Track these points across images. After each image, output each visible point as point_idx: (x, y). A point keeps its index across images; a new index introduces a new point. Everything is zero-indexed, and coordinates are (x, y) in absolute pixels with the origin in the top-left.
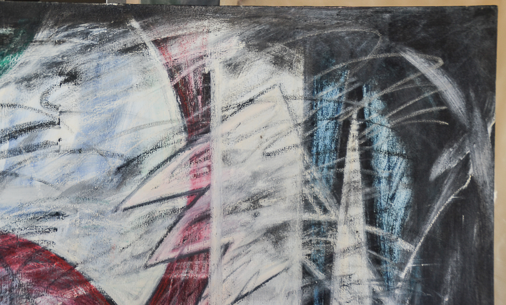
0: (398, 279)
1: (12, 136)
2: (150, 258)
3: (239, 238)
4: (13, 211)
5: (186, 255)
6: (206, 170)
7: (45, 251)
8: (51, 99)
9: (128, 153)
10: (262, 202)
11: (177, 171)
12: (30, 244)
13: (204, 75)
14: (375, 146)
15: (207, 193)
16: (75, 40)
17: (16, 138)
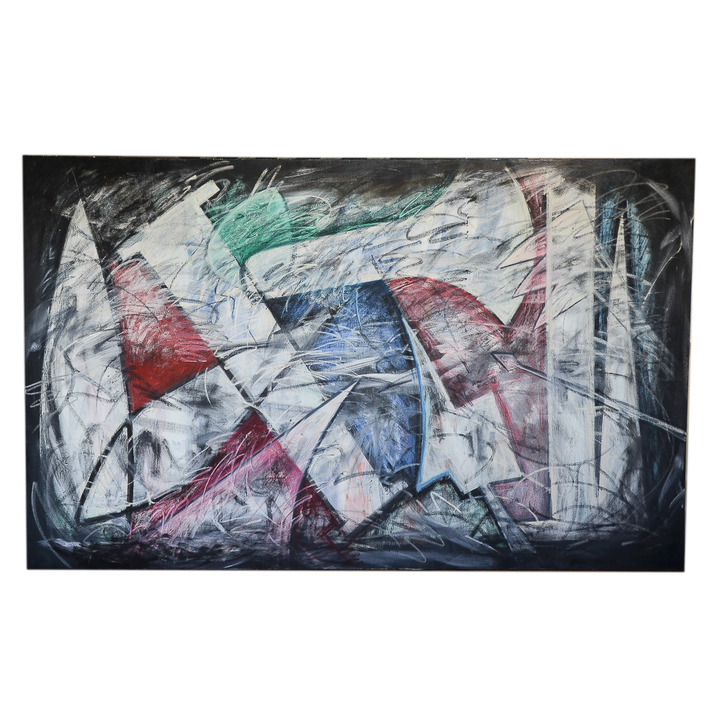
0: (643, 300)
1: (444, 230)
2: (515, 293)
3: (561, 282)
4: (444, 270)
5: (533, 292)
6: (544, 246)
7: (460, 290)
8: (463, 210)
9: (503, 239)
10: (573, 263)
11: (529, 247)
12: (453, 287)
13: (543, 196)
14: (632, 232)
15: (544, 259)
16: (476, 179)
17: (445, 231)
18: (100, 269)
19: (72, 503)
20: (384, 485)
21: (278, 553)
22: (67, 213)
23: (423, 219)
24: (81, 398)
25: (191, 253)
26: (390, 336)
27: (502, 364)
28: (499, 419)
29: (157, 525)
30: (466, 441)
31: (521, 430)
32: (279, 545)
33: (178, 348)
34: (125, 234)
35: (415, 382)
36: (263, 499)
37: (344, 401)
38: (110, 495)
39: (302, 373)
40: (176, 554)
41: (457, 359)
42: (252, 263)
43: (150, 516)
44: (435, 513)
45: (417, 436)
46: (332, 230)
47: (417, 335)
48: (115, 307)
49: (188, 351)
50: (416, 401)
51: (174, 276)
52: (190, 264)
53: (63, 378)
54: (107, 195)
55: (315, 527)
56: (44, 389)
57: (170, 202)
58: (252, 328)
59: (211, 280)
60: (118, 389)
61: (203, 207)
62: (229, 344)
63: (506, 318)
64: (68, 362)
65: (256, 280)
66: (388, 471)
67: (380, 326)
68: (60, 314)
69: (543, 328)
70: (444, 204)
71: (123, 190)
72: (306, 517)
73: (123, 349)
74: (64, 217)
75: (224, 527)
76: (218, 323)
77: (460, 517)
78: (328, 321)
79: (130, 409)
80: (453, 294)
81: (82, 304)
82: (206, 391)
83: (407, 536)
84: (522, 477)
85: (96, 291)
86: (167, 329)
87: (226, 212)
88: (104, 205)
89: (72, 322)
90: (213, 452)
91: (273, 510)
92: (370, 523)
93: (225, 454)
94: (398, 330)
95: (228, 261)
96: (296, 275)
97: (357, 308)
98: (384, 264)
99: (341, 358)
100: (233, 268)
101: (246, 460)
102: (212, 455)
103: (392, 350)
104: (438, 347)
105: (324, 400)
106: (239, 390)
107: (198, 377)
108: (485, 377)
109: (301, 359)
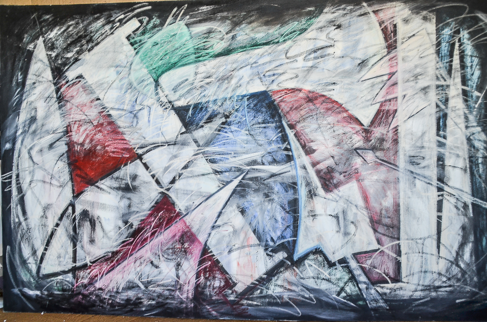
0: (474, 108)
1: (315, 52)
2: (373, 101)
3: (410, 92)
4: (316, 82)
5: (388, 100)
6: (395, 64)
7: (329, 98)
8: (330, 36)
9: (363, 58)
10: (419, 77)
11: (383, 65)
12: (323, 96)
13: (394, 24)
14: (466, 53)
15: (396, 74)
16: (340, 11)
18: (53, 88)
19: (34, 262)
20: (268, 255)
21: (184, 305)
22: (31, 47)
23: (299, 43)
24: (40, 184)
25: (119, 73)
26: (273, 135)
27: (363, 158)
28: (361, 203)
29: (94, 281)
30: (334, 220)
31: (378, 211)
32: (185, 300)
33: (108, 146)
34: (72, 60)
35: (293, 173)
36: (172, 264)
37: (236, 187)
38: (60, 257)
39: (202, 165)
40: (108, 304)
41: (327, 154)
42: (163, 80)
43: (89, 274)
44: (309, 278)
45: (295, 216)
46: (227, 52)
47: (295, 135)
48: (63, 115)
49: (115, 148)
50: (294, 188)
51: (105, 91)
52: (117, 81)
53: (27, 169)
54: (59, 33)
55: (213, 286)
56: (14, 177)
57: (104, 36)
58: (163, 130)
59: (133, 93)
60: (65, 177)
61: (128, 38)
62: (147, 143)
63: (366, 122)
64: (31, 157)
65: (166, 92)
66: (271, 244)
67: (265, 127)
68: (25, 122)
69: (396, 130)
70: (315, 31)
71: (71, 29)
72: (207, 279)
73: (69, 147)
74: (29, 50)
75: (143, 284)
76: (138, 127)
77: (329, 280)
78: (223, 123)
79: (73, 193)
80: (324, 101)
81: (40, 114)
82: (129, 179)
83: (286, 296)
84: (379, 249)
85: (50, 104)
86: (100, 131)
87: (145, 41)
88: (57, 40)
89: (33, 127)
90: (134, 227)
91: (180, 272)
92: (257, 285)
93: (143, 228)
94: (279, 130)
95: (146, 78)
96: (197, 88)
97: (246, 113)
98: (267, 78)
99: (233, 153)
100: (150, 84)
101: (159, 234)
102: (133, 229)
103: (274, 147)
104: (312, 144)
105: (219, 186)
106: (153, 178)
107: (123, 169)
108: (349, 169)
109: (201, 154)
